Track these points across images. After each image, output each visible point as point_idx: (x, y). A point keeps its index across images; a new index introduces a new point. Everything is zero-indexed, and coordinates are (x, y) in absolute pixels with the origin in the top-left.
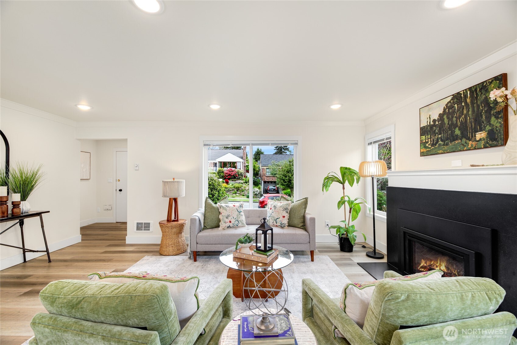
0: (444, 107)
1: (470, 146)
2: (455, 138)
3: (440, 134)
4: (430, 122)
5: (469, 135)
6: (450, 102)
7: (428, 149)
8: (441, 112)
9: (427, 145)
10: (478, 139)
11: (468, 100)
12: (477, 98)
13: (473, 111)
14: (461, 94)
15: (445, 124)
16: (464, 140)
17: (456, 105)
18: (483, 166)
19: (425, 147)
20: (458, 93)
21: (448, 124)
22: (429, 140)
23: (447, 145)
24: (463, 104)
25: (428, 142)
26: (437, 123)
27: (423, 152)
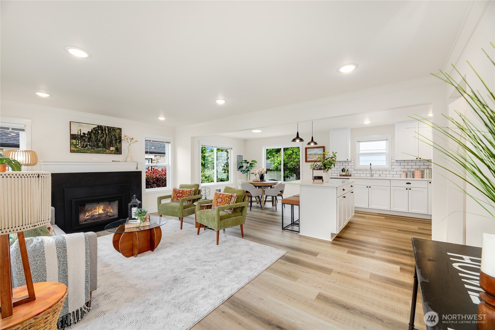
0: (92, 129)
1: (107, 152)
2: (99, 146)
3: (89, 142)
4: (80, 134)
5: (107, 147)
6: (96, 128)
7: (78, 149)
8: (90, 131)
9: (78, 146)
10: (111, 150)
11: (107, 132)
12: (111, 132)
13: (109, 137)
14: (103, 127)
15: (92, 138)
16: (104, 149)
17: (100, 131)
18: (119, 161)
19: (76, 147)
20: (101, 126)
21: (95, 139)
22: (80, 144)
23: (94, 149)
24: (104, 132)
25: (78, 145)
26: (86, 135)
27: (73, 150)
